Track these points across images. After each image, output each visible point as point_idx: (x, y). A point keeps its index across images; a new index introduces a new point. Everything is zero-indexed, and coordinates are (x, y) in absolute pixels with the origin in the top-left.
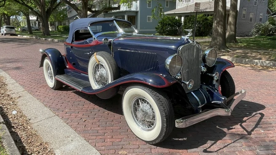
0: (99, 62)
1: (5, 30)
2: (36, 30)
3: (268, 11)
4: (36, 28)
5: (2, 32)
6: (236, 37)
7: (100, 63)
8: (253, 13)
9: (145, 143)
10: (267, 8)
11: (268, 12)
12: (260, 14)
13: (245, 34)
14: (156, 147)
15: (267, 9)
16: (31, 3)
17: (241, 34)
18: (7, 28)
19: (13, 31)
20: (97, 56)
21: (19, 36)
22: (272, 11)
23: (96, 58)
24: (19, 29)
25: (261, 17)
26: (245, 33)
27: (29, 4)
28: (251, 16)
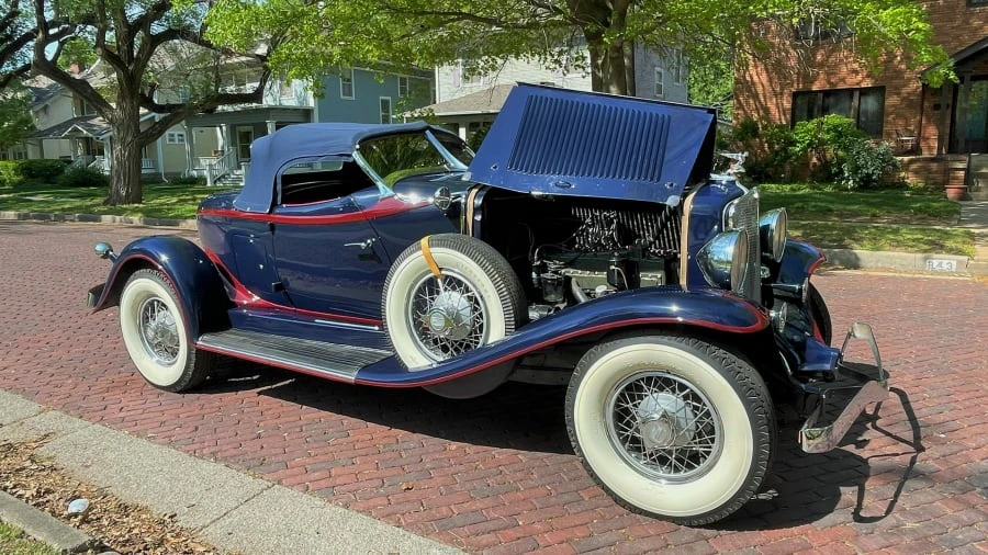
0: (441, 269)
7: (443, 272)
9: (674, 526)
14: (714, 532)
20: (433, 250)
23: (429, 257)
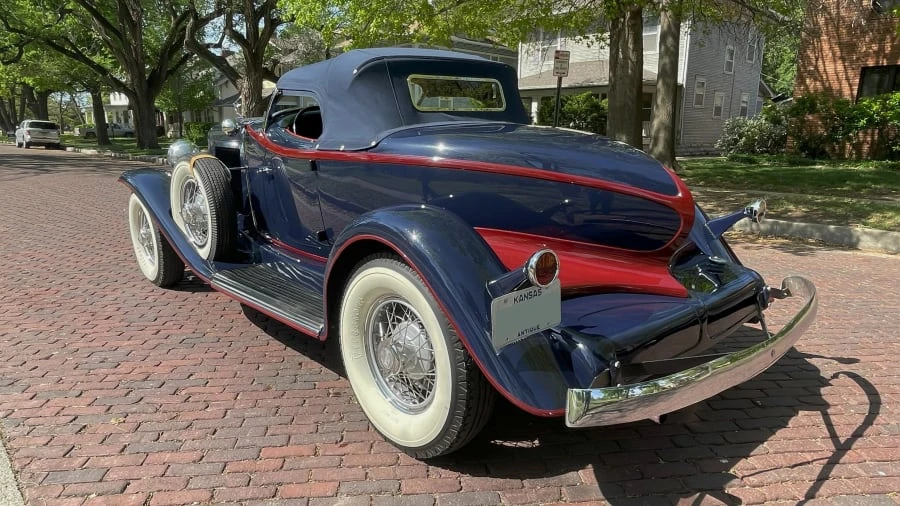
1: (29, 131)
2: (126, 134)
3: (762, 89)
4: (127, 129)
5: (19, 139)
6: (677, 158)
8: (722, 94)
10: (759, 80)
11: (764, 93)
12: (740, 97)
13: (702, 149)
15: (761, 85)
16: (102, 53)
17: (691, 150)
18: (32, 125)
19: (53, 136)
21: (69, 149)
22: (774, 92)
24: (77, 130)
25: (744, 105)
26: (701, 146)
27: (97, 59)
28: (718, 102)
